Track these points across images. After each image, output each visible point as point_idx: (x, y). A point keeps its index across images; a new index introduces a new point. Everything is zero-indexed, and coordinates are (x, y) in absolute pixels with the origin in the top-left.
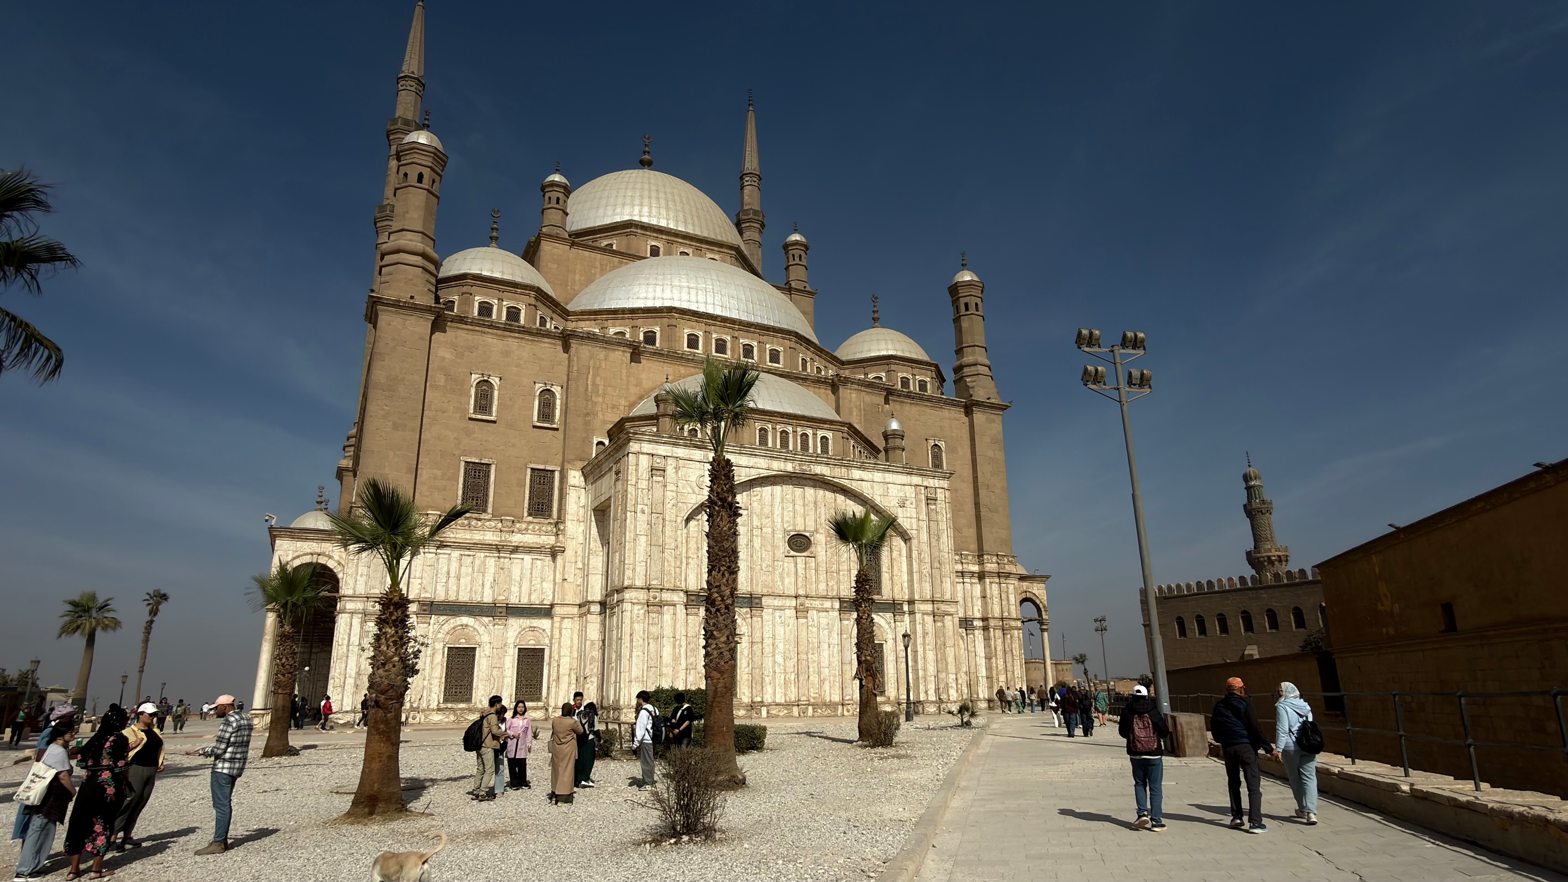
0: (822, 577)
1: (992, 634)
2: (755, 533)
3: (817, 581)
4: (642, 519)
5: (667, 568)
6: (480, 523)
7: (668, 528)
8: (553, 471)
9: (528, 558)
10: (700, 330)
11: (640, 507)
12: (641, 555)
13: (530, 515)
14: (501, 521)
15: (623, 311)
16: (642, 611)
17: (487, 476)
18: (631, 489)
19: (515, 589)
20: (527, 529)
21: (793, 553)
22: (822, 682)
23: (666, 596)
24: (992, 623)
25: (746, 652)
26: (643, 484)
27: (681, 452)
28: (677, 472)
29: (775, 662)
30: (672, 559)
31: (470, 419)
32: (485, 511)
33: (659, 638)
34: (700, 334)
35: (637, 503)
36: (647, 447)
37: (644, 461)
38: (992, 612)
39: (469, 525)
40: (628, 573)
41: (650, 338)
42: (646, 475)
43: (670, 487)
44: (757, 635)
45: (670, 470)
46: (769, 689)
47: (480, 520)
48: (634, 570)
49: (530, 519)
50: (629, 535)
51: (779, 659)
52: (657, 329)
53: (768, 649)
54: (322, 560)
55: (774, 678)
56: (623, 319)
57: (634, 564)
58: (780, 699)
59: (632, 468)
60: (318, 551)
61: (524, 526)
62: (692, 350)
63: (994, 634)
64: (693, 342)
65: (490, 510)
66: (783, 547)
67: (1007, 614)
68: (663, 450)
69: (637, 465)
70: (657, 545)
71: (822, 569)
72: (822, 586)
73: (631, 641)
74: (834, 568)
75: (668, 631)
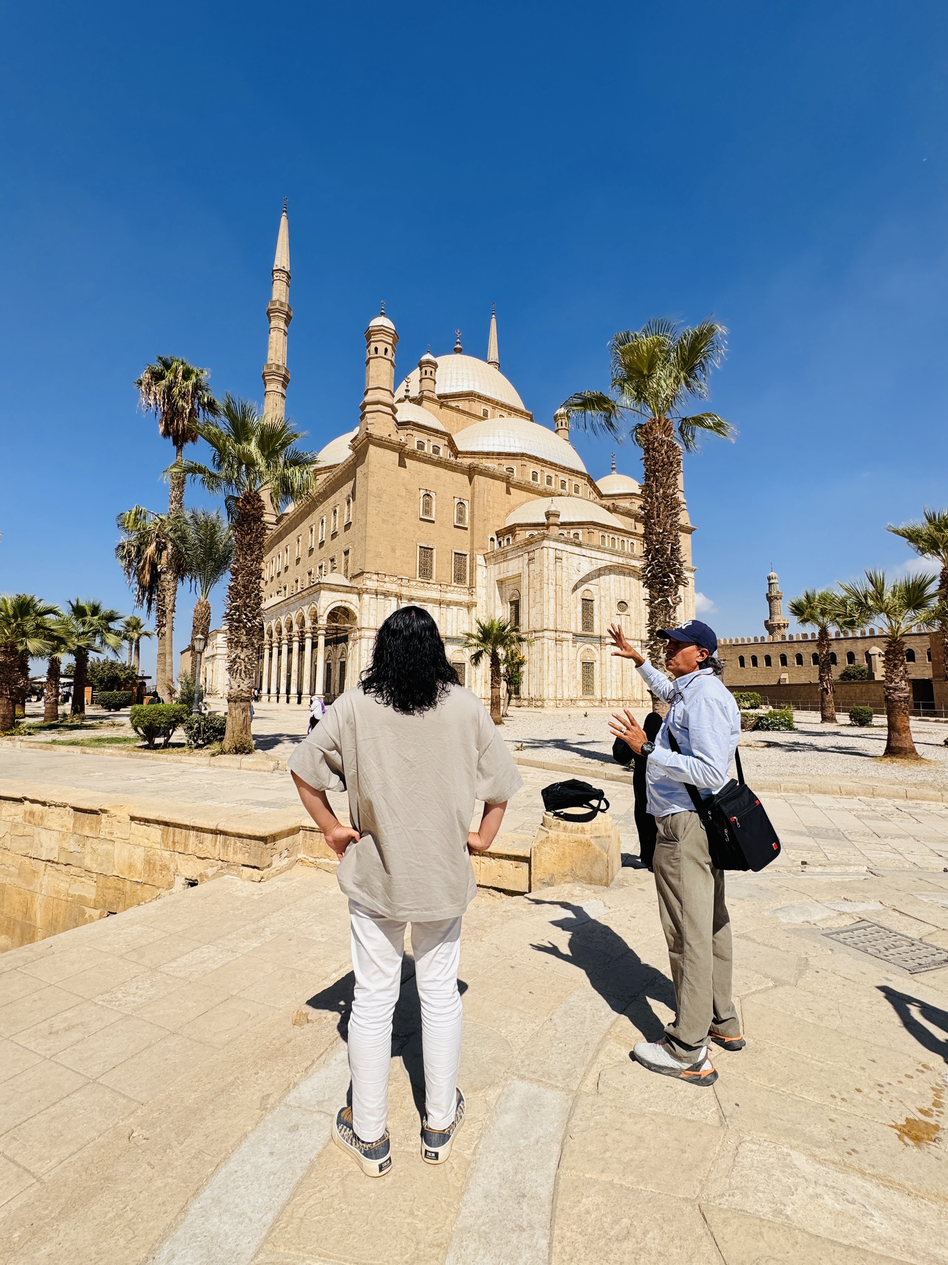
0: (633, 627)
2: (602, 599)
3: (631, 630)
4: (552, 588)
5: (564, 619)
6: (429, 586)
7: (564, 594)
8: (466, 555)
9: (455, 608)
10: (538, 469)
11: (550, 581)
12: (552, 611)
13: (455, 581)
14: (441, 585)
15: (493, 454)
16: (553, 644)
17: (431, 555)
18: (545, 570)
19: (449, 627)
20: (454, 591)
21: (620, 613)
22: (633, 687)
23: (564, 635)
25: (598, 669)
26: (552, 567)
27: (569, 548)
28: (567, 560)
29: (612, 676)
30: (566, 613)
31: (421, 519)
32: (431, 578)
33: (562, 659)
34: (538, 471)
35: (548, 580)
36: (553, 544)
37: (552, 552)
39: (424, 587)
40: (546, 621)
41: (510, 472)
42: (553, 561)
43: (565, 569)
44: (604, 659)
45: (564, 559)
46: (609, 691)
47: (429, 583)
48: (548, 618)
49: (455, 584)
50: (546, 598)
51: (614, 674)
52: (514, 467)
53: (608, 668)
54: (347, 605)
55: (611, 685)
56: (492, 458)
57: (548, 615)
58: (614, 697)
59: (545, 557)
60: (344, 599)
61: (452, 588)
62: (535, 482)
64: (535, 478)
65: (434, 577)
66: (615, 610)
68: (560, 546)
69: (548, 555)
70: (559, 605)
71: (633, 622)
72: (633, 633)
73: (548, 661)
74: (639, 622)
75: (565, 657)
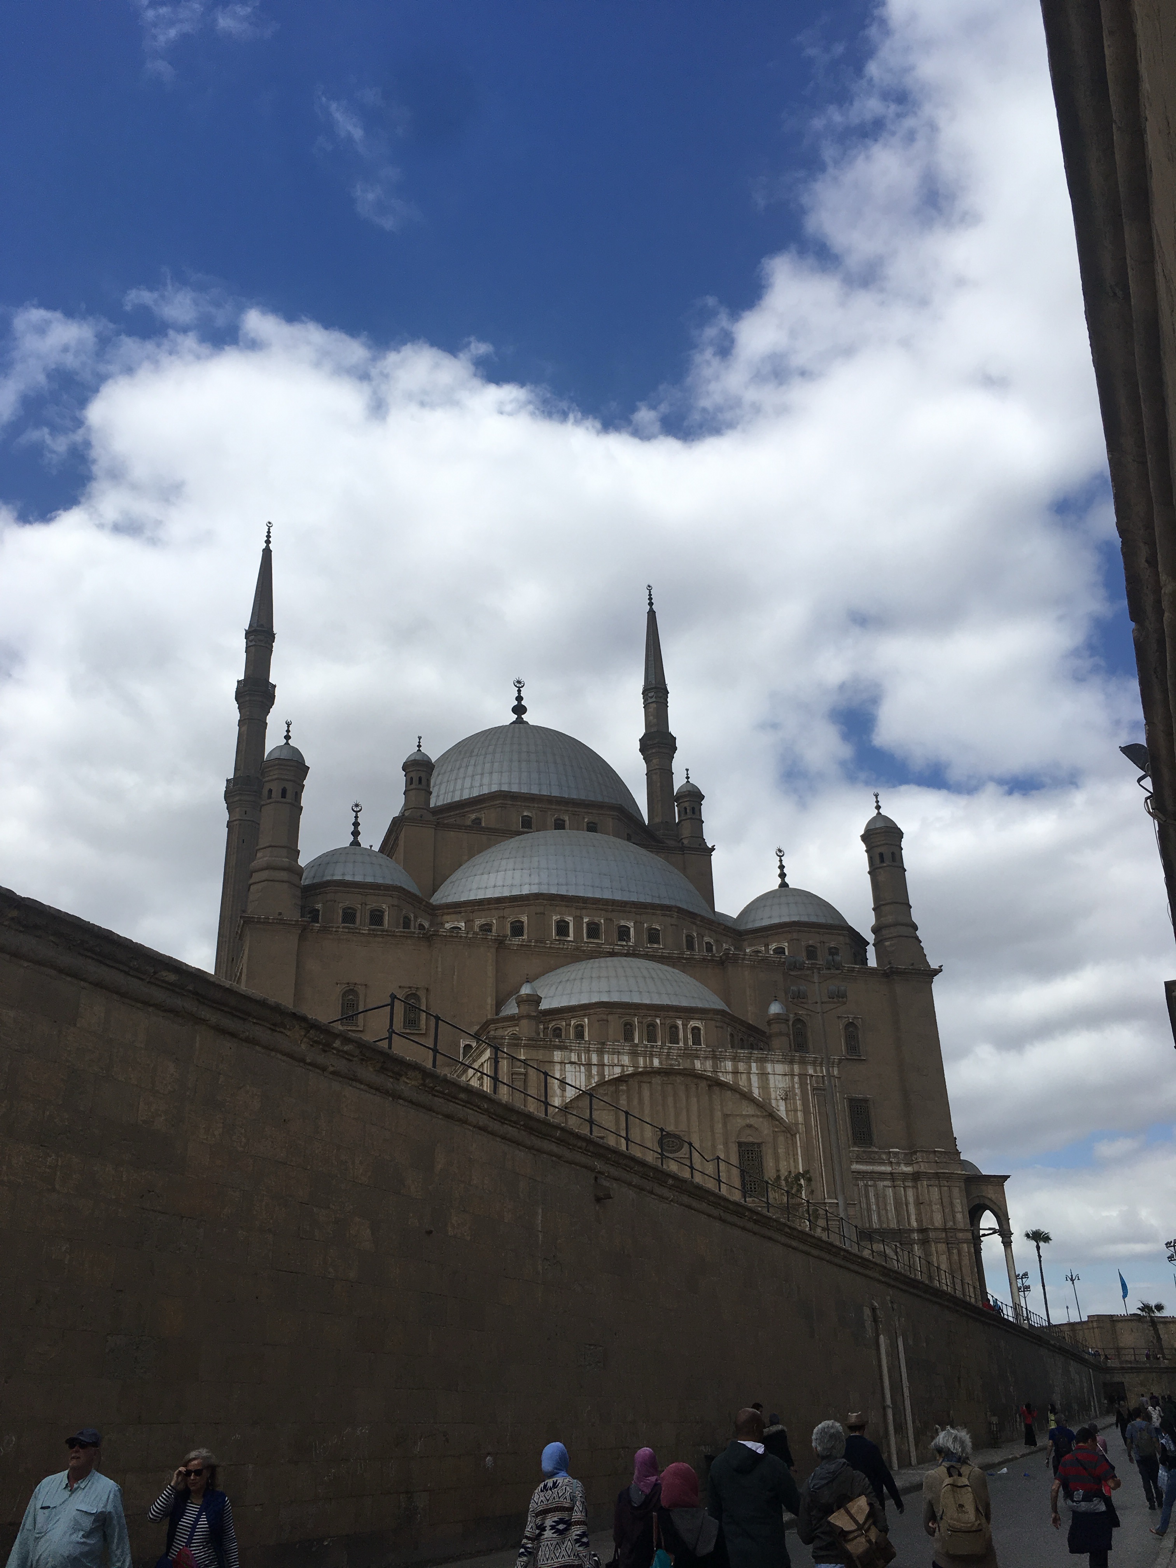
1: (934, 1249)
10: (569, 915)
15: (489, 901)
24: (931, 1235)
27: (541, 1053)
34: (569, 919)
38: (933, 1223)
41: (517, 929)
52: (524, 919)
56: (489, 909)
62: (562, 938)
63: (936, 1248)
64: (562, 928)
67: (951, 1223)
68: (522, 1053)
